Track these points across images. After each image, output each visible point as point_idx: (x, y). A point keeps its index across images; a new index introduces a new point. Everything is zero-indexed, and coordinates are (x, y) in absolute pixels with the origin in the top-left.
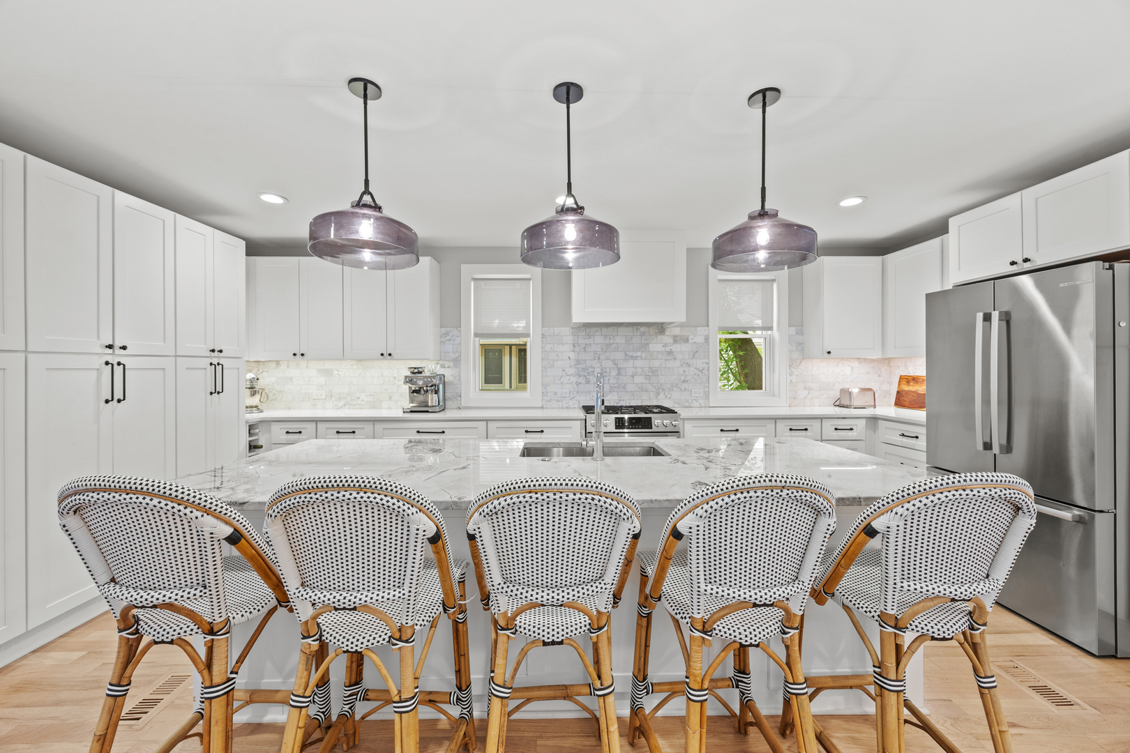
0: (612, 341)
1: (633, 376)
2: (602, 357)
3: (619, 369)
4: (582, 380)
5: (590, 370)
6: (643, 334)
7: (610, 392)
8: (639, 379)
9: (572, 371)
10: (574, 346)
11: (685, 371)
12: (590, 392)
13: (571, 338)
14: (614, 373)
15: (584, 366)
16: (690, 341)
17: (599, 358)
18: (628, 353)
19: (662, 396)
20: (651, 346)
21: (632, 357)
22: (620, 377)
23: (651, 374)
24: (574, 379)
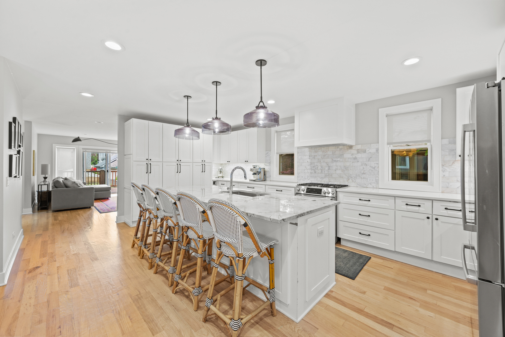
0: (326, 154)
1: (336, 170)
2: (322, 161)
3: (329, 167)
4: (313, 171)
5: (316, 167)
6: (341, 149)
7: (325, 177)
8: (339, 172)
9: (309, 167)
10: (310, 156)
11: (364, 168)
12: (316, 177)
13: (308, 153)
14: (327, 169)
15: (313, 165)
16: (367, 152)
17: (320, 162)
18: (333, 159)
19: (350, 180)
20: (345, 155)
21: (335, 161)
22: (329, 170)
23: (345, 169)
24: (309, 171)
